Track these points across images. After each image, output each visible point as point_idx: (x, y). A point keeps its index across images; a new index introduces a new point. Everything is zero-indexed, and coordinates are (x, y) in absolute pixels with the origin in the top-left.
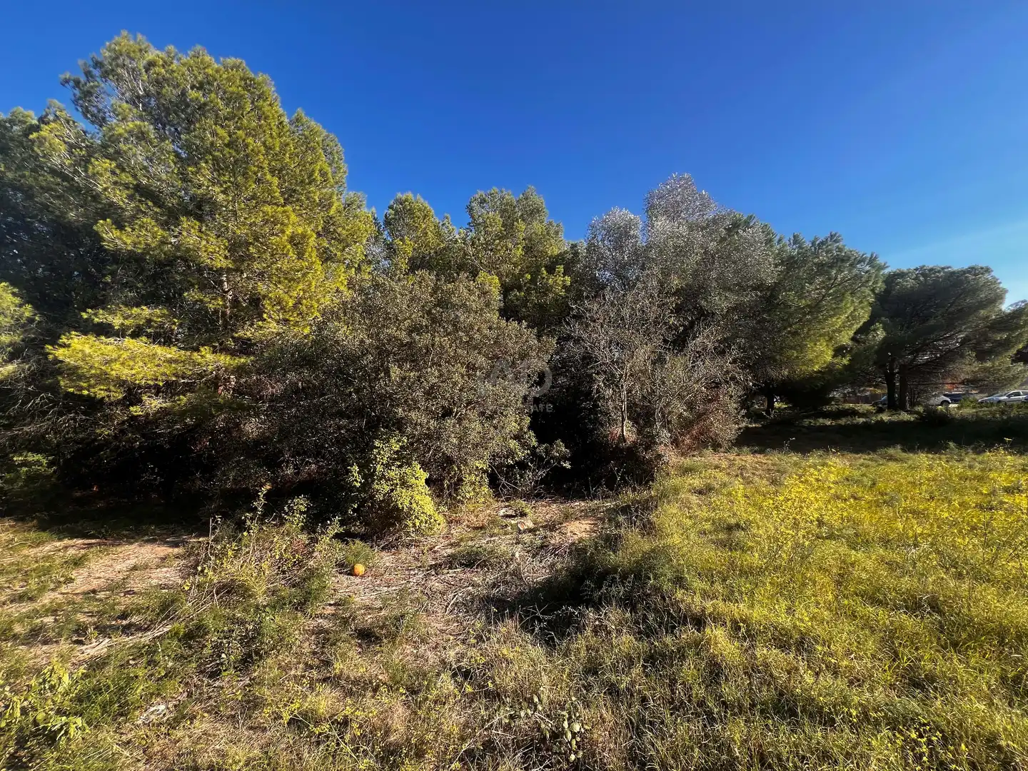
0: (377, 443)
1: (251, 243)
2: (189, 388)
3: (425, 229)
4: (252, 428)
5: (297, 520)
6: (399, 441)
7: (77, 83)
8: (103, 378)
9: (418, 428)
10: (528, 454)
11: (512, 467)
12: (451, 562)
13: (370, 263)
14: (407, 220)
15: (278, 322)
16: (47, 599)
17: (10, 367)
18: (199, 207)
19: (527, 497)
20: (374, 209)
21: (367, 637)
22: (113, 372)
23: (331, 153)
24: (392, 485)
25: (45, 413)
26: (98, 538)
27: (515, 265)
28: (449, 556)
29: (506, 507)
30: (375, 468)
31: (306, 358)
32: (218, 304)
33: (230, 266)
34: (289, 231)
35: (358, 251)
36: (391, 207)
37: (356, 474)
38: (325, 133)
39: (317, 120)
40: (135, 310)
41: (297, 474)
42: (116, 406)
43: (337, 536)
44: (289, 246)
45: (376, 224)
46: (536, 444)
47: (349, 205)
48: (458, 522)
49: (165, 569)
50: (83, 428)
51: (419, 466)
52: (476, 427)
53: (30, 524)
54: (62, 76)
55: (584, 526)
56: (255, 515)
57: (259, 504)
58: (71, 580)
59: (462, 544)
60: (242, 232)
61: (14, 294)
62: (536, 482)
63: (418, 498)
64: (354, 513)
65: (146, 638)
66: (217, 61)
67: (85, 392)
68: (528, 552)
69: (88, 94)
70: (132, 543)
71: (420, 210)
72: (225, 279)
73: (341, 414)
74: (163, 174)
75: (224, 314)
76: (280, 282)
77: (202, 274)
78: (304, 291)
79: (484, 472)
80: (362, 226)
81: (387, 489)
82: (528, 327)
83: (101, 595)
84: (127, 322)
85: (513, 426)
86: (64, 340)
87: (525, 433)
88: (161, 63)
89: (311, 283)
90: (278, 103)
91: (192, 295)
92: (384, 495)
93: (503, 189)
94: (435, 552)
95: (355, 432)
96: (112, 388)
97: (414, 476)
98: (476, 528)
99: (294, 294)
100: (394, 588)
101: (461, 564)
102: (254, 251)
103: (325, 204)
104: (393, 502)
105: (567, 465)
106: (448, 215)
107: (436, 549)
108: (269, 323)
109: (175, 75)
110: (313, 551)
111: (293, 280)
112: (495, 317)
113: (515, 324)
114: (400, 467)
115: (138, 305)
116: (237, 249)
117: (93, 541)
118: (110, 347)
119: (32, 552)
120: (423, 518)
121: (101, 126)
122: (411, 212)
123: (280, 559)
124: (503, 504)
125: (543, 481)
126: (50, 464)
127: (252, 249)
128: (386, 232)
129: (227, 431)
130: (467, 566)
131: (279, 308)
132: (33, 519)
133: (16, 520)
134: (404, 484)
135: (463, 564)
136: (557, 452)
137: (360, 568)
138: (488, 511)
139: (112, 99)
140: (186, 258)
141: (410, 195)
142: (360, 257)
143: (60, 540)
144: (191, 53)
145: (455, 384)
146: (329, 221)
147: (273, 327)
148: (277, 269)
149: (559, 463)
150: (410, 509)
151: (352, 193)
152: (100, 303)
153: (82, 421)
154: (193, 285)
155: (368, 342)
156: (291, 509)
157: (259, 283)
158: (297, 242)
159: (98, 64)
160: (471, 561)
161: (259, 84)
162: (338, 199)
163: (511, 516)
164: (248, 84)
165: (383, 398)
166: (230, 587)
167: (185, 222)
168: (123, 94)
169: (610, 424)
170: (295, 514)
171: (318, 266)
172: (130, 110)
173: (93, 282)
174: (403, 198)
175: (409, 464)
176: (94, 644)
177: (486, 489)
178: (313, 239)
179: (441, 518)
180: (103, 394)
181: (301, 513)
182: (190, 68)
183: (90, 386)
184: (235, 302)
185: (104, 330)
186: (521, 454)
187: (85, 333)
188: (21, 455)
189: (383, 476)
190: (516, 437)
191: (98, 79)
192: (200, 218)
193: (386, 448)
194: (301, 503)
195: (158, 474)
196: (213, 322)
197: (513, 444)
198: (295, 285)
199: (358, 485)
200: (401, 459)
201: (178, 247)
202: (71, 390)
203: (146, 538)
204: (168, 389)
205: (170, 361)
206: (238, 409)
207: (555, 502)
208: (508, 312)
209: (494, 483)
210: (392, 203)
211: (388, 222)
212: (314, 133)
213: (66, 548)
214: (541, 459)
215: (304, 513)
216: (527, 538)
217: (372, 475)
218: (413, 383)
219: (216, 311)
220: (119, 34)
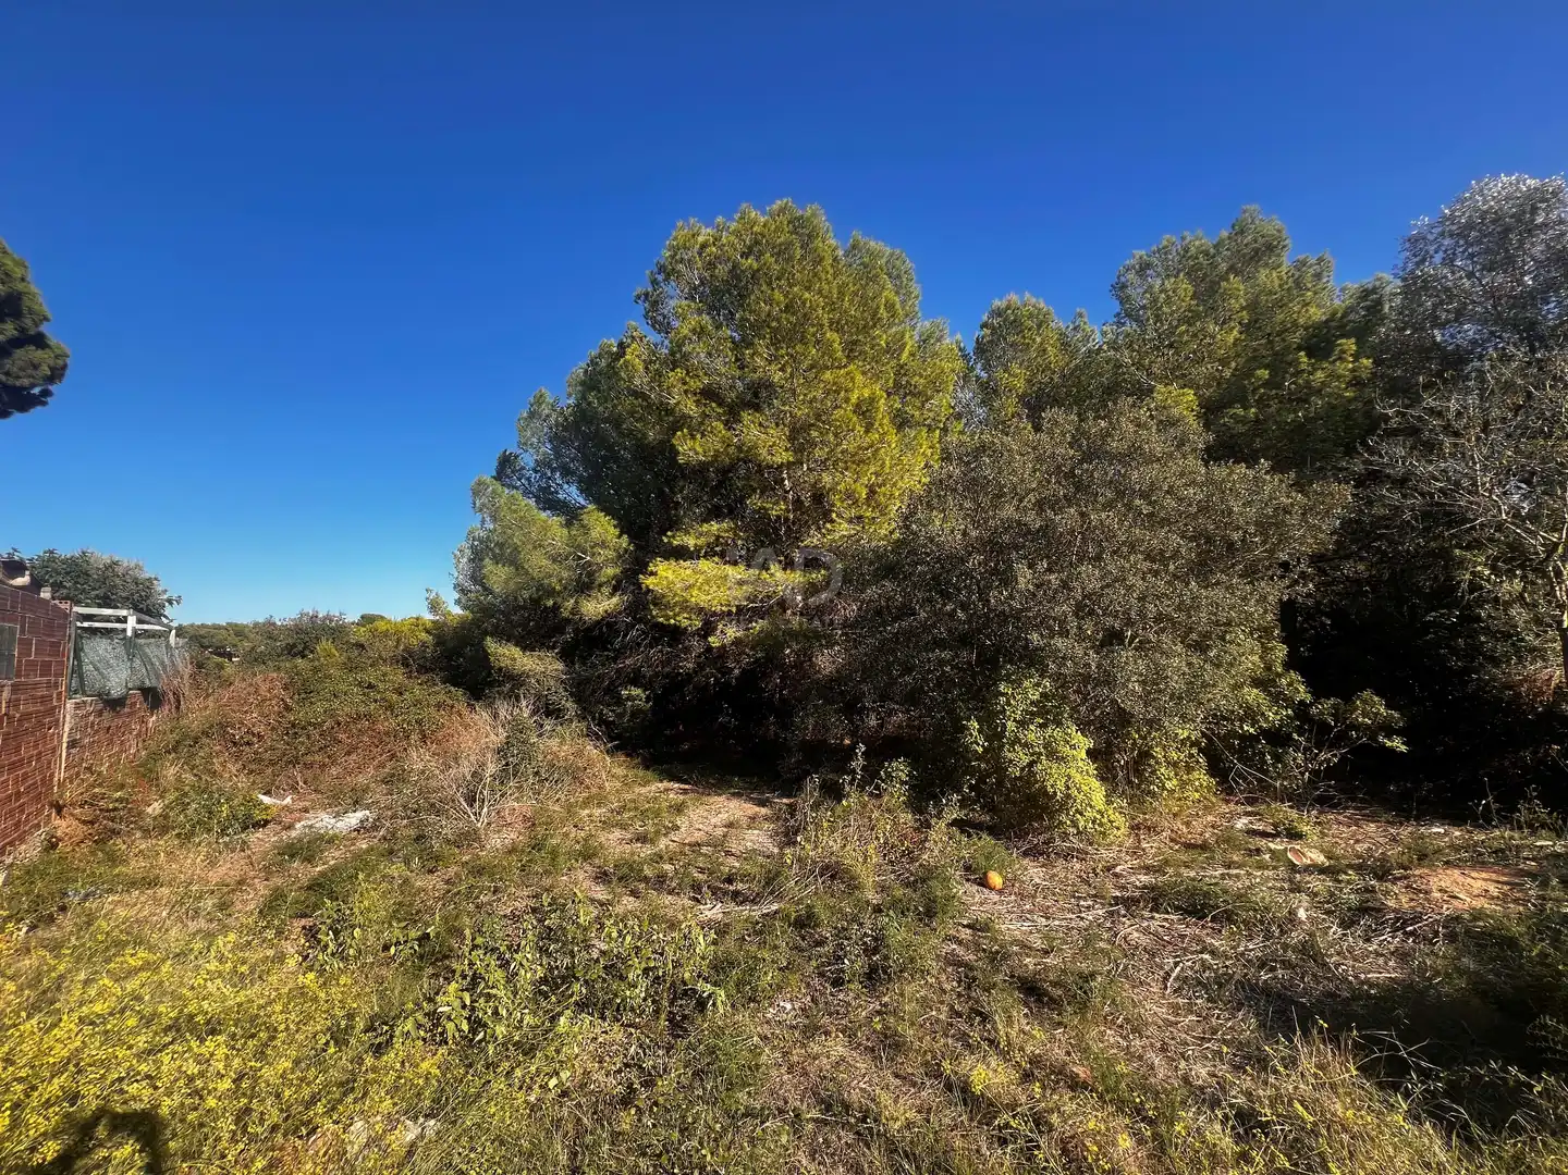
0: (1002, 688)
1: (813, 425)
2: (758, 613)
3: (1041, 344)
4: (826, 661)
5: (897, 793)
6: (1038, 685)
7: (646, 295)
8: (685, 606)
9: (1069, 663)
10: (1288, 716)
11: (1253, 739)
12: (1155, 899)
13: (959, 417)
14: (1010, 339)
15: (850, 521)
16: (663, 843)
17: (615, 600)
18: (756, 395)
19: (1298, 800)
20: (959, 337)
21: (1032, 990)
22: (693, 599)
23: (899, 277)
24: (1032, 755)
25: (639, 645)
26: (690, 784)
27: (1224, 362)
28: (1145, 887)
29: (1248, 814)
30: (1004, 725)
31: (888, 565)
32: (781, 509)
33: (791, 459)
34: (854, 399)
35: (942, 403)
36: (985, 325)
37: (975, 733)
38: (888, 250)
39: (877, 239)
40: (705, 527)
41: (881, 726)
42: (693, 637)
43: (955, 823)
44: (855, 419)
45: (965, 357)
46: (1309, 698)
47: (924, 342)
48: (1152, 829)
49: (756, 832)
50: (668, 662)
51: (1074, 728)
52: (1177, 662)
53: (636, 761)
54: (635, 294)
55: (1478, 885)
56: (854, 779)
57: (858, 763)
58: (678, 828)
59: (1171, 871)
60: (802, 412)
61: (615, 527)
62: (1315, 773)
63: (1078, 778)
64: (971, 791)
65: (756, 912)
66: (764, 213)
67: (672, 621)
68: (1328, 912)
69: (655, 304)
70: (720, 795)
71: (1031, 316)
72: (785, 476)
73: (940, 644)
74: (722, 368)
75: (787, 519)
76: (846, 469)
77: (763, 475)
78: (877, 474)
79: (1194, 744)
80: (947, 366)
81: (1026, 760)
82: (1273, 470)
83: (704, 850)
84: (699, 542)
85: (1252, 662)
86: (651, 568)
87: (1279, 675)
88: (712, 240)
89: (884, 463)
90: (831, 234)
91: (754, 502)
92: (1022, 769)
93: (1186, 233)
94: (1116, 875)
95: (965, 670)
96: (693, 617)
97: (1068, 742)
98: (1189, 846)
99: (865, 480)
100: (1057, 923)
101: (1177, 908)
102: (816, 434)
103: (893, 349)
104: (1037, 782)
105: (1398, 744)
106: (1083, 310)
107: (1118, 870)
108: (840, 524)
109: (726, 248)
110: (926, 840)
111: (863, 461)
112: (1195, 464)
113: (1242, 468)
114: (1043, 726)
115: (706, 520)
116: (798, 436)
117: (687, 787)
118: (688, 572)
119: (643, 790)
120: (1089, 814)
121: (667, 333)
122: (1016, 325)
123: (885, 843)
124: (1240, 808)
125: (1331, 772)
126: (648, 699)
127: (814, 434)
128: (979, 365)
129: (798, 665)
130: (1190, 913)
131: (850, 502)
132: (638, 755)
133: (627, 755)
134: (1053, 754)
135: (1182, 909)
136: (1364, 715)
137: (996, 879)
138: (1210, 818)
139: (675, 301)
140: (746, 456)
141: (1014, 298)
142: (945, 412)
143: (661, 781)
144: (737, 216)
145: (1130, 588)
146: (901, 370)
147: (844, 529)
148: (842, 452)
149: (1373, 738)
150: (1068, 796)
151: (927, 324)
152: (673, 524)
153: (668, 653)
154: (754, 491)
155: (974, 534)
156: (889, 775)
157: (823, 475)
158: (865, 411)
159: (662, 269)
160: (1196, 906)
161: (808, 219)
162: (911, 337)
163: (1264, 835)
164: (797, 224)
165: (1003, 618)
166: (833, 869)
167: (746, 416)
168: (682, 291)
169: (1520, 658)
170: (894, 783)
171: (893, 438)
172: (689, 306)
173: (667, 503)
174: (1004, 306)
175: (1059, 724)
176: (708, 906)
177: (1201, 777)
178: (883, 401)
179: (1120, 820)
180: (687, 623)
181: (903, 783)
182: (737, 234)
183: (675, 615)
184: (798, 502)
185: (681, 554)
186: (1273, 716)
187: (667, 559)
188: (626, 689)
189: (1017, 740)
190: (1257, 683)
191: (662, 284)
192: (757, 408)
193: (1020, 695)
194: (900, 768)
195: (732, 716)
196: (776, 530)
197: (1252, 695)
198: (866, 468)
199: (980, 750)
200: (1044, 712)
201: (739, 448)
202: (661, 620)
203: (732, 790)
204: (741, 614)
205: (741, 583)
206: (812, 639)
207: (1371, 818)
208: (1224, 449)
209: (1217, 769)
210: (985, 318)
211: (981, 349)
212: (874, 255)
213: (667, 790)
214: (1324, 727)
215: (906, 783)
216: (1317, 883)
217: (1001, 735)
218: (1056, 592)
219: (778, 517)
220: (674, 227)
